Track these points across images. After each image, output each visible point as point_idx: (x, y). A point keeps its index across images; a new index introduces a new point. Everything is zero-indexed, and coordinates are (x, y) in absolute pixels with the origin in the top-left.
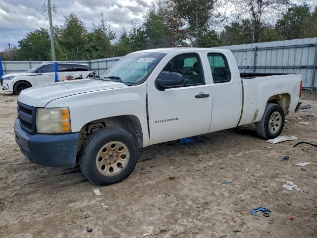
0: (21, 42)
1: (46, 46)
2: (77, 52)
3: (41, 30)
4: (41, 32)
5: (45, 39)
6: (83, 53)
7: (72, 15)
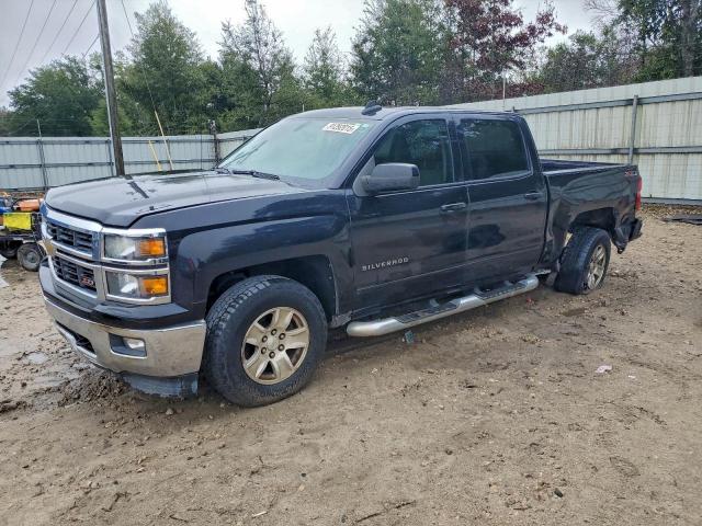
0: (16, 94)
1: (81, 103)
2: (175, 113)
3: (66, 62)
4: (67, 66)
5: (78, 85)
6: (191, 115)
7: (156, 10)
